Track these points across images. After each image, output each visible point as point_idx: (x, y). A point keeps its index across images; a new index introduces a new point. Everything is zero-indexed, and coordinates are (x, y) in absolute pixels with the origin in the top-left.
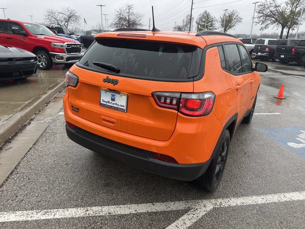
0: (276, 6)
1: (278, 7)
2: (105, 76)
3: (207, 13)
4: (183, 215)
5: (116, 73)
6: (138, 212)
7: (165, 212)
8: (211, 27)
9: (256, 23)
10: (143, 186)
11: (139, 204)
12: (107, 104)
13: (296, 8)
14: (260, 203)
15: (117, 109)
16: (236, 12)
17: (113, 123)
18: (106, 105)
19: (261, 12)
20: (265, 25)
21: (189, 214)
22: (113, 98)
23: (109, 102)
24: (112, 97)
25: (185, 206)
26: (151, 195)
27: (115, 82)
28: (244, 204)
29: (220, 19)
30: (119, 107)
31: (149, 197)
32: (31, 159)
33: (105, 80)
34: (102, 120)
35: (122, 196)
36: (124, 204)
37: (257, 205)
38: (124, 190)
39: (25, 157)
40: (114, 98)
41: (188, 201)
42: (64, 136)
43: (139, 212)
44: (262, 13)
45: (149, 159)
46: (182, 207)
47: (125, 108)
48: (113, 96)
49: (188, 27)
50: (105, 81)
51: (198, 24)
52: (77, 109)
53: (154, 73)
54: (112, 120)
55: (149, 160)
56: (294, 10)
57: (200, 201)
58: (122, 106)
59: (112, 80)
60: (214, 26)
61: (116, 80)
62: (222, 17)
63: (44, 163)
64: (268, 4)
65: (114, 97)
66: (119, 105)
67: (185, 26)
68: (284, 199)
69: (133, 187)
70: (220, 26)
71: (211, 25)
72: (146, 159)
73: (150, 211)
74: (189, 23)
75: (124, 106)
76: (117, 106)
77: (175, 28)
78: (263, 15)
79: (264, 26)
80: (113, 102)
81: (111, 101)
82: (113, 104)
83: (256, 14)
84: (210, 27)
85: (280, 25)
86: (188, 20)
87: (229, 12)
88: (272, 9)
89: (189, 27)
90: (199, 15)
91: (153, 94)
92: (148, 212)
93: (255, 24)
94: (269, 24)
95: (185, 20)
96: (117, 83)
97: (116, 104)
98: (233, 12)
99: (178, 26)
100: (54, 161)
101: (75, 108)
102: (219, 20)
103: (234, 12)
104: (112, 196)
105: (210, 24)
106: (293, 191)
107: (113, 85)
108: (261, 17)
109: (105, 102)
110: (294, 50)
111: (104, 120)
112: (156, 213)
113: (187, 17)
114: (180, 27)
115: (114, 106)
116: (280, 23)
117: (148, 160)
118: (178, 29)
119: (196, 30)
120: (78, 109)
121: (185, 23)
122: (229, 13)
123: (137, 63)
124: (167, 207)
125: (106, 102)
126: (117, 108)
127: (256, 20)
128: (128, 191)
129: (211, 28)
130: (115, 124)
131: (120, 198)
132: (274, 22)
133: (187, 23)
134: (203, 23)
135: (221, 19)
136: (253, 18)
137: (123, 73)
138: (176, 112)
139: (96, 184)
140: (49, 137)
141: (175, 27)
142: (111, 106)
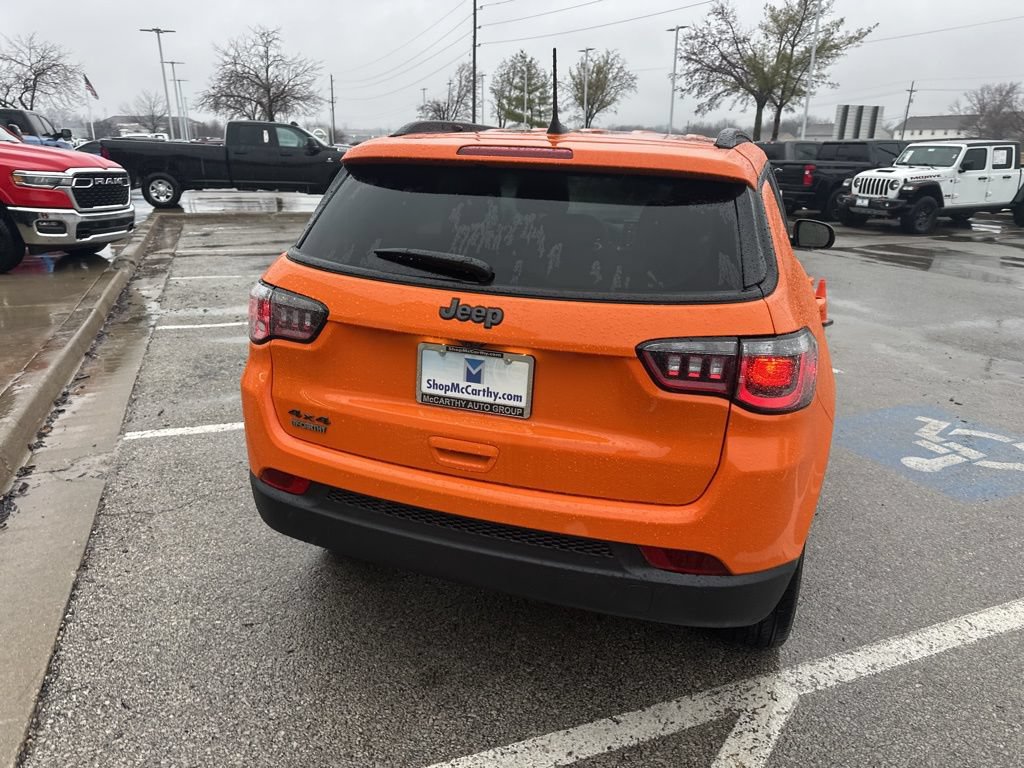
0: (736, 41)
1: (744, 41)
2: (444, 298)
3: (528, 60)
4: (723, 738)
5: (481, 283)
6: (580, 757)
7: (664, 740)
8: (543, 104)
9: (683, 90)
10: (552, 665)
11: (570, 730)
12: (449, 394)
13: (793, 46)
14: (917, 657)
15: (492, 409)
16: (617, 56)
17: (484, 459)
18: (444, 398)
19: (694, 57)
20: (709, 98)
21: (741, 732)
22: (474, 372)
23: (455, 387)
24: (468, 369)
25: (714, 708)
26: (593, 690)
27: (492, 318)
28: (879, 670)
29: (569, 79)
30: (498, 401)
31: (591, 698)
32: (96, 625)
33: (447, 310)
34: (436, 452)
35: (498, 710)
36: (519, 740)
37: (913, 665)
38: (498, 687)
39: (67, 621)
40: (480, 371)
41: (716, 689)
42: (186, 521)
43: (584, 757)
44: (696, 61)
45: (627, 572)
46: (708, 713)
47: (522, 404)
48: (475, 363)
49: (466, 105)
50: (446, 314)
51: (499, 94)
52: (319, 420)
53: (628, 279)
54: (479, 449)
55: (630, 574)
56: (788, 51)
57: (750, 683)
58: (510, 398)
59: (479, 311)
60: (551, 100)
61: (493, 311)
62: (575, 73)
63: (157, 633)
64: (714, 32)
65: (477, 370)
66: (500, 395)
67: (457, 102)
68: (974, 636)
69: (521, 672)
70: (572, 100)
71: (544, 99)
72: (618, 575)
73: (616, 747)
74: (468, 91)
75: (518, 398)
76: (490, 400)
77: (422, 108)
78: (699, 66)
79: (704, 99)
80: (475, 386)
81: (463, 384)
82: (475, 392)
83: (681, 63)
84: (539, 104)
85: (752, 97)
86: (463, 83)
87: (597, 56)
88: (725, 47)
89: (471, 104)
90: (501, 67)
91: (639, 351)
92: (611, 753)
93: (678, 94)
94: (719, 95)
95: (456, 82)
96: (499, 318)
97: (488, 392)
98: (608, 57)
99: (434, 102)
100: (193, 621)
101: (306, 418)
102: (566, 82)
103: (611, 57)
104: (467, 718)
105: (538, 94)
106: (985, 605)
107: (486, 327)
108: (696, 71)
109: (441, 387)
110: (810, 173)
111: (442, 451)
112: (638, 749)
113: (461, 70)
114: (438, 105)
115: (480, 398)
116: (752, 92)
117: (627, 576)
118: (435, 111)
119: (496, 114)
120: (326, 421)
121: (455, 93)
122: (595, 58)
123: (555, 247)
124: (663, 721)
125: (446, 388)
126: (491, 405)
127: (682, 83)
128: (511, 689)
129: (542, 109)
130: (491, 463)
131: (498, 720)
132: (735, 89)
133: (463, 93)
134: (515, 93)
135: (574, 78)
136: (674, 76)
137: (513, 284)
138: (725, 403)
139: (390, 684)
140: (128, 530)
141: (422, 104)
142: (468, 401)
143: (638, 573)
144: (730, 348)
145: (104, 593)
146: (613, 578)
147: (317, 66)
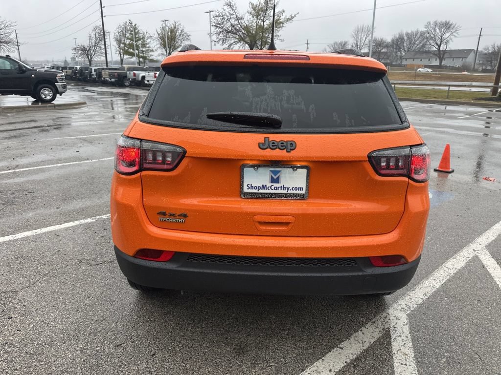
0: (238, 19)
1: (241, 19)
2: (260, 137)
3: (133, 25)
4: (390, 343)
5: (275, 128)
6: (336, 370)
7: (367, 351)
8: (144, 47)
9: (215, 42)
10: (295, 327)
11: (323, 358)
12: (261, 191)
13: (264, 22)
14: (438, 287)
15: (286, 196)
16: (180, 24)
17: (287, 224)
18: (258, 193)
19: (218, 26)
20: (228, 45)
21: (395, 338)
22: (275, 177)
23: (264, 187)
24: (272, 177)
25: (377, 330)
26: (321, 335)
27: (290, 146)
28: (428, 295)
29: (156, 34)
30: (290, 192)
31: (323, 339)
33: (264, 144)
34: (257, 225)
35: (283, 358)
36: (303, 370)
37: (438, 290)
38: (276, 346)
40: (279, 176)
41: (373, 320)
43: (337, 370)
44: (220, 27)
46: (377, 333)
47: (304, 192)
48: (275, 173)
49: (100, 48)
50: (262, 146)
51: (119, 42)
52: (180, 215)
53: (353, 121)
54: (284, 219)
55: (365, 272)
56: (262, 24)
57: (385, 314)
58: (296, 189)
59: (282, 143)
60: (148, 46)
61: (291, 142)
62: (159, 32)
64: (228, 14)
65: (277, 176)
66: (290, 188)
67: (95, 46)
68: (452, 272)
69: (283, 335)
70: (159, 46)
71: (144, 45)
73: (348, 361)
74: (101, 40)
75: (301, 189)
76: (285, 192)
77: (75, 49)
78: (221, 30)
79: (226, 46)
80: (276, 185)
81: (269, 185)
82: (276, 188)
83: (213, 28)
84: (142, 47)
85: (247, 45)
86: (97, 36)
87: (170, 24)
88: (233, 21)
89: (103, 47)
90: (118, 28)
92: (348, 365)
93: (213, 43)
94: (232, 44)
95: (93, 36)
96: (294, 146)
97: (283, 188)
98: (175, 24)
99: (82, 46)
100: (81, 351)
101: (171, 215)
102: (155, 36)
103: (177, 25)
104: (270, 366)
105: (140, 42)
107: (287, 152)
108: (220, 32)
109: (255, 188)
111: (260, 223)
112: (358, 359)
113: (95, 29)
114: (84, 47)
115: (279, 191)
116: (247, 43)
118: (82, 50)
119: (118, 52)
120: (185, 216)
121: (93, 41)
122: (168, 25)
123: (311, 106)
124: (361, 342)
125: (259, 188)
126: (286, 194)
127: (214, 38)
128: (283, 345)
129: (144, 49)
130: (290, 226)
131: (286, 363)
132: (240, 41)
133: (98, 41)
134: (128, 42)
135: (159, 35)
136: (210, 34)
137: (295, 128)
138: (406, 179)
139: (221, 359)
141: (75, 47)
142: (272, 194)
143: (370, 271)
144: (407, 151)
145: (10, 347)
146: (358, 275)
147: (13, 24)
